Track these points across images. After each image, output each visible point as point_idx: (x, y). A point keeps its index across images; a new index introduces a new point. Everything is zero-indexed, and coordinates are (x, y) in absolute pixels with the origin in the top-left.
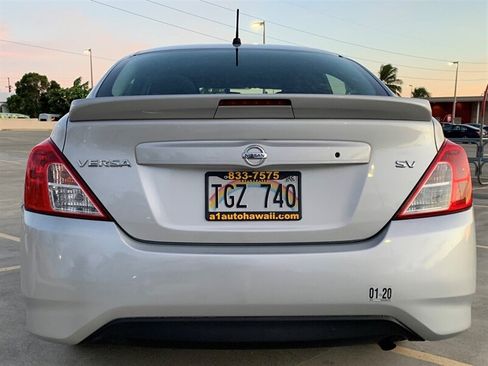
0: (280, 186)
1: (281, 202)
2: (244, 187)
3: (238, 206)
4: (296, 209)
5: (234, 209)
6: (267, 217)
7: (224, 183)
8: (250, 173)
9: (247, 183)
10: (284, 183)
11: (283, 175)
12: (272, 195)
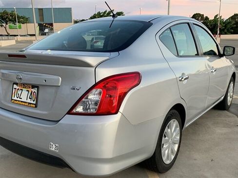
0: (32, 91)
1: (31, 99)
2: (22, 90)
3: (20, 98)
4: (35, 103)
5: (18, 99)
6: (26, 104)
7: (17, 88)
8: (24, 85)
9: (23, 89)
10: (33, 90)
11: (33, 87)
12: (29, 95)
